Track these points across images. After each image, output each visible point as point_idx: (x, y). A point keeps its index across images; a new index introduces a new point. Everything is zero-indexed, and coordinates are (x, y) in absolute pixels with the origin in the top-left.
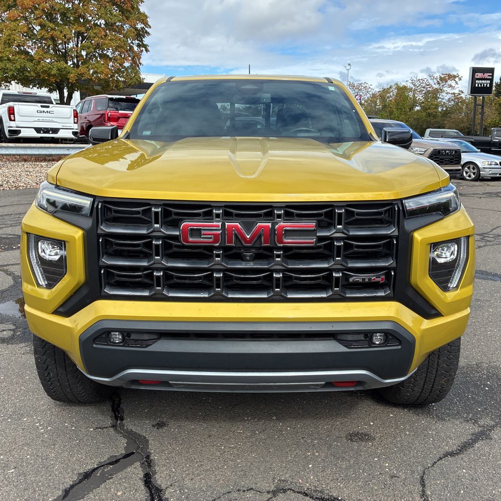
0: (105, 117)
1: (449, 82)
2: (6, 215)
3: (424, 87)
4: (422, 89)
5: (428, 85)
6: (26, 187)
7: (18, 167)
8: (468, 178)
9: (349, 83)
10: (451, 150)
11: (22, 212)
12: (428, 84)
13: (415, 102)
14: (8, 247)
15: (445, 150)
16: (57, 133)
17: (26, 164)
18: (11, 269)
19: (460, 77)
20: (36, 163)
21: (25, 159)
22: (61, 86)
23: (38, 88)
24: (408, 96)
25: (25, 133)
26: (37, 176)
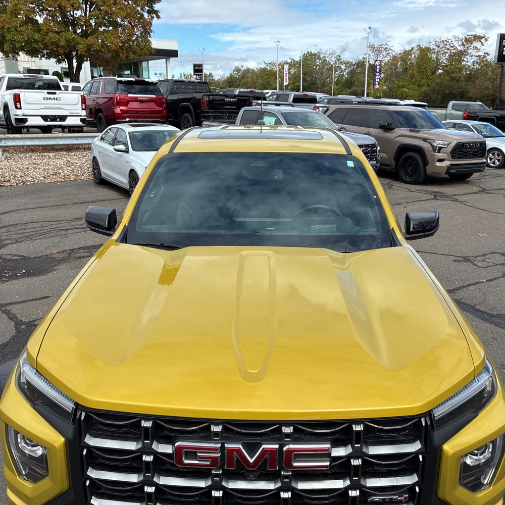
0: (114, 101)
1: (475, 44)
2: (12, 225)
3: (448, 49)
4: (446, 51)
5: (452, 47)
6: (34, 181)
7: (25, 158)
8: (492, 165)
9: (369, 44)
10: (475, 143)
11: (28, 221)
12: (452, 45)
13: (438, 64)
14: (12, 274)
15: (470, 143)
16: (64, 120)
17: (34, 156)
18: (15, 310)
19: (486, 37)
20: (43, 154)
21: (33, 149)
22: (70, 56)
23: (46, 59)
24: (431, 58)
25: (31, 122)
26: (44, 169)
